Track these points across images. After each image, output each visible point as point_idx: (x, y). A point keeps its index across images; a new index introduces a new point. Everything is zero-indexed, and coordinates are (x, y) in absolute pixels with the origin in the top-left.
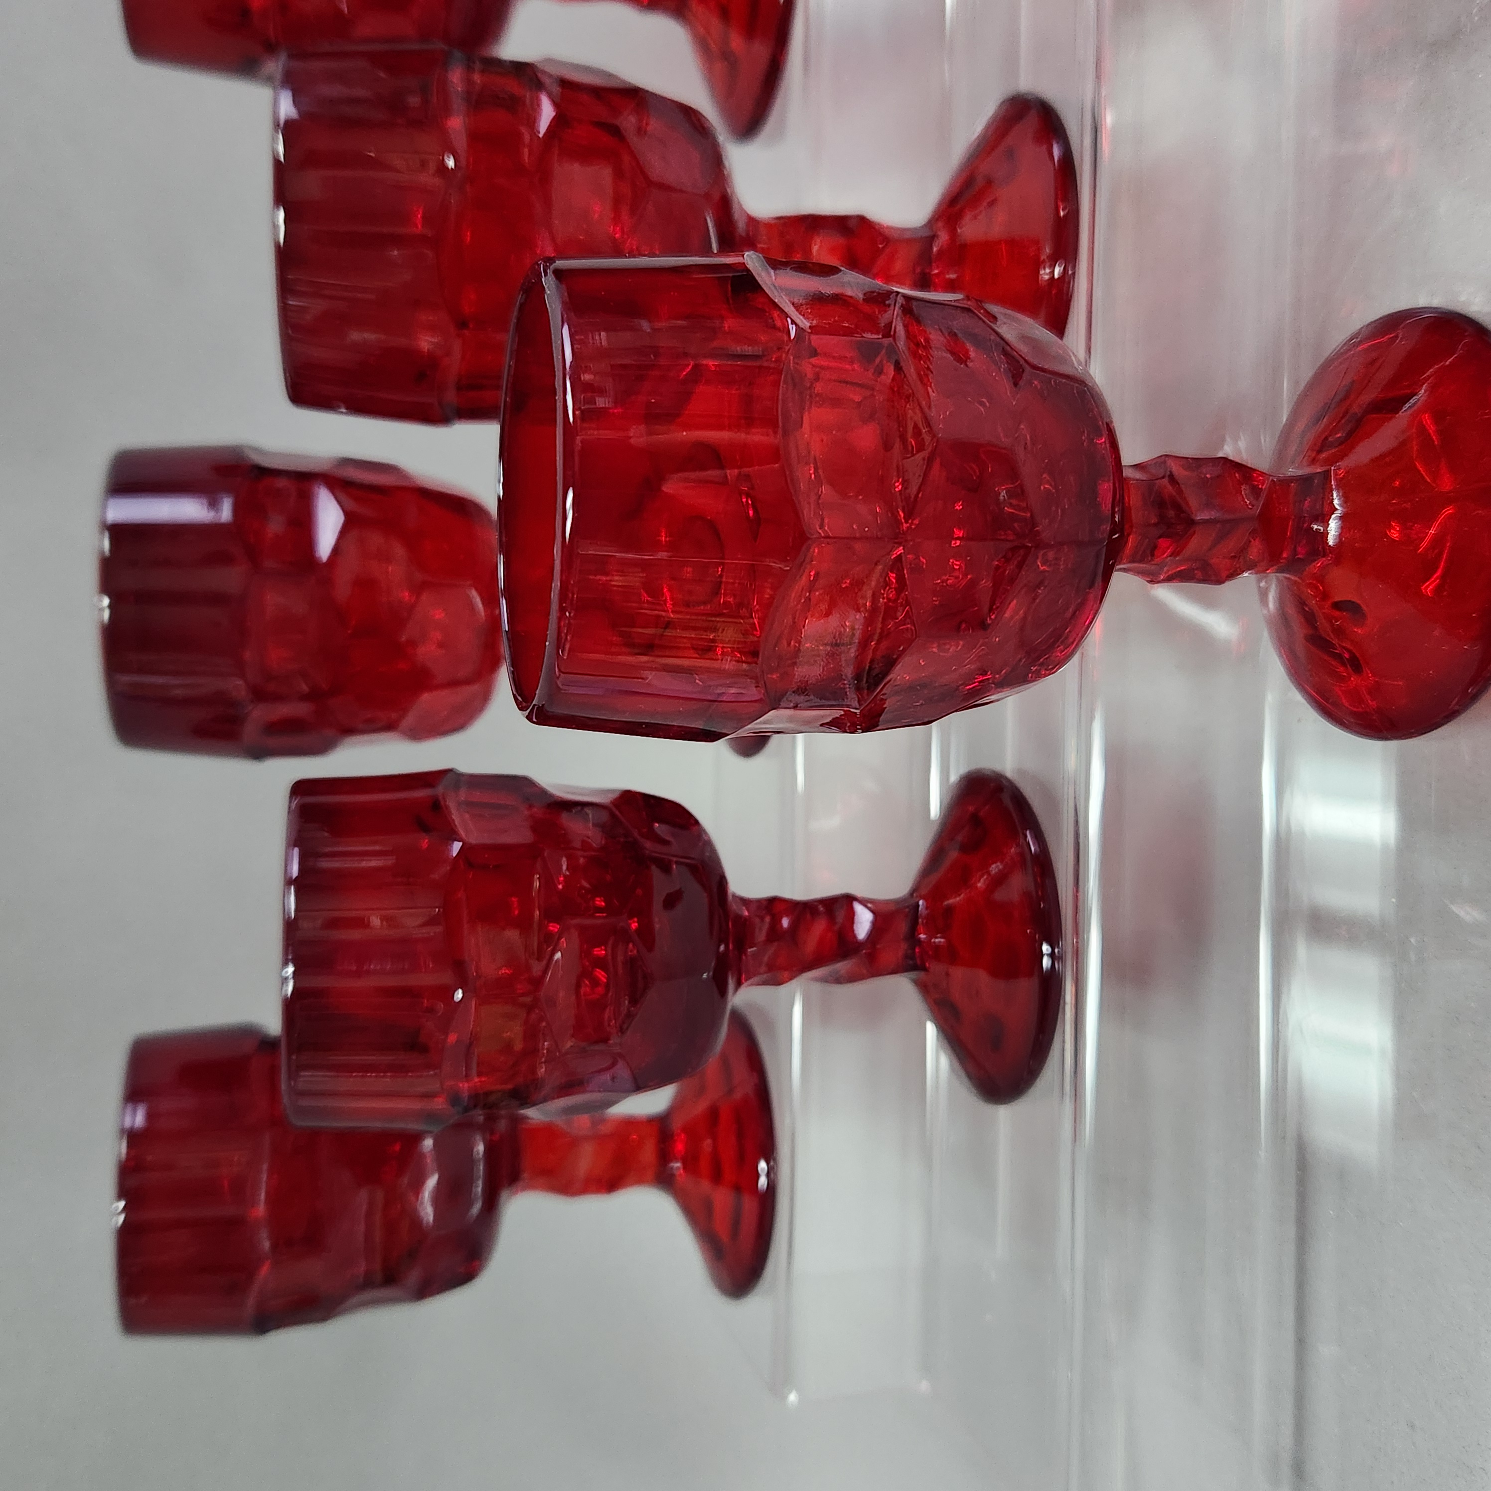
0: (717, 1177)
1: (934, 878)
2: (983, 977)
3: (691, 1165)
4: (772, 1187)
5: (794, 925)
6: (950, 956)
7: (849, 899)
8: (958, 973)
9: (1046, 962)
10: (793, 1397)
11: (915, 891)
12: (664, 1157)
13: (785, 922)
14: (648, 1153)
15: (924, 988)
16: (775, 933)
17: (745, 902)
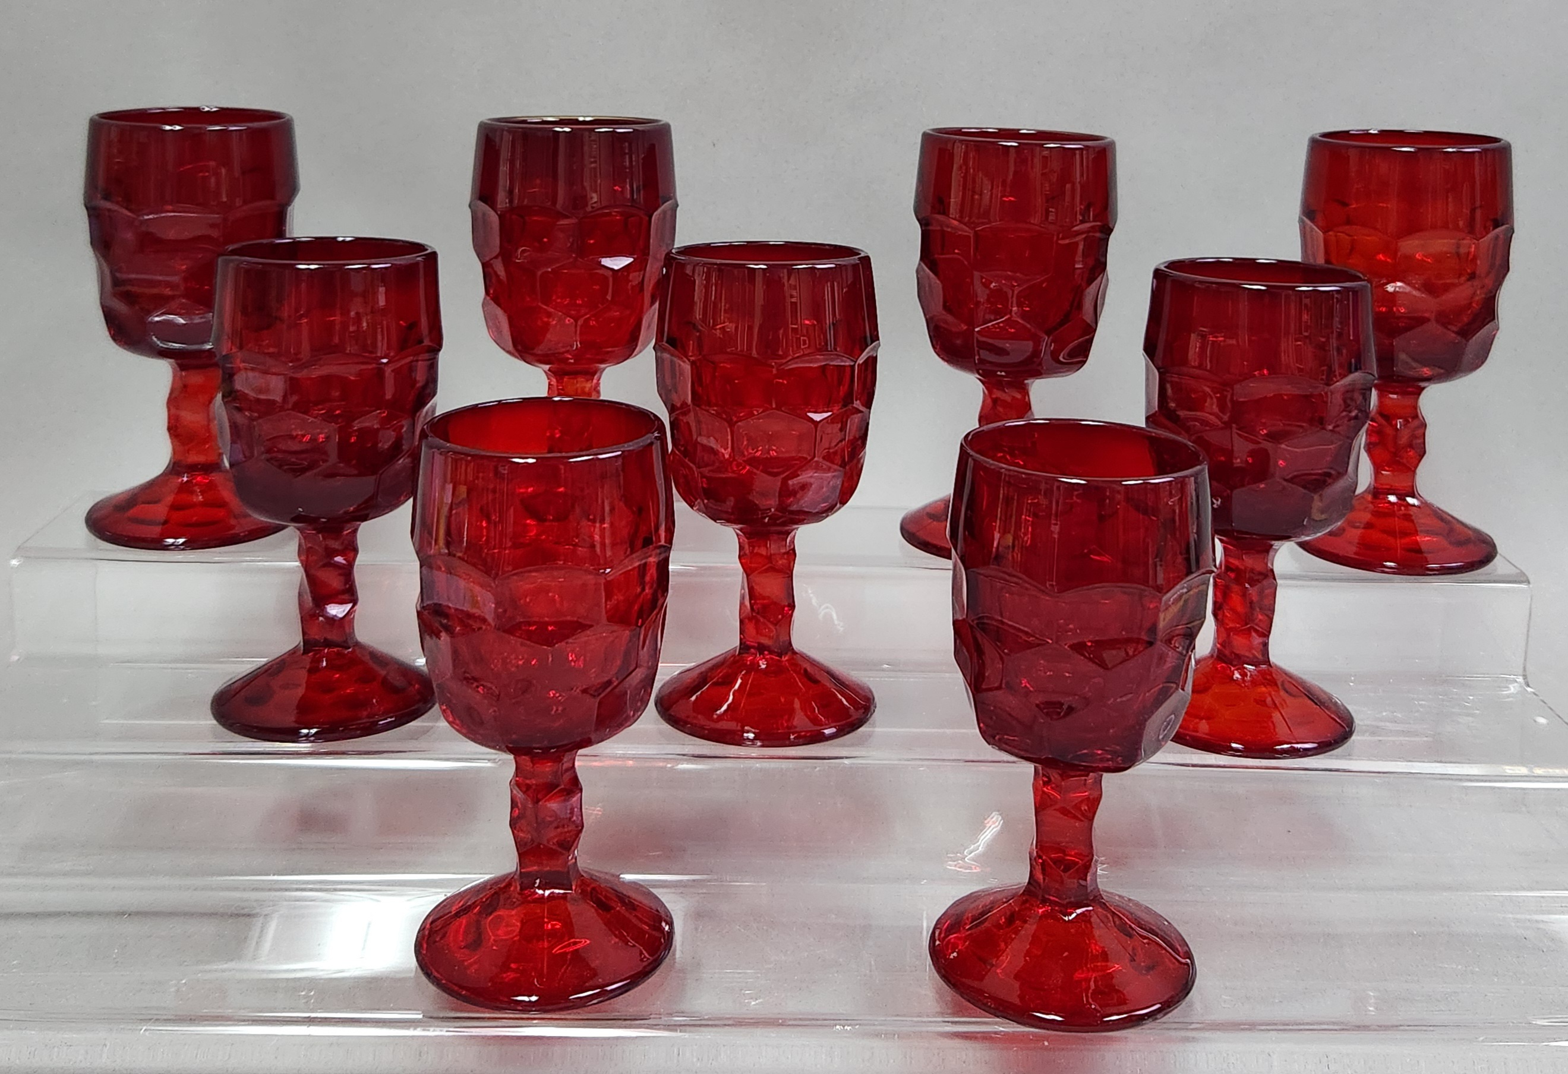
0: (174, 507)
1: (367, 658)
2: (301, 691)
3: (184, 488)
4: (166, 548)
5: (337, 566)
6: (314, 669)
7: (355, 602)
8: (303, 674)
9: (305, 731)
10: (14, 562)
11: (357, 644)
12: (192, 468)
13: (339, 559)
14: (194, 458)
15: (293, 652)
16: (331, 553)
17: (355, 531)
